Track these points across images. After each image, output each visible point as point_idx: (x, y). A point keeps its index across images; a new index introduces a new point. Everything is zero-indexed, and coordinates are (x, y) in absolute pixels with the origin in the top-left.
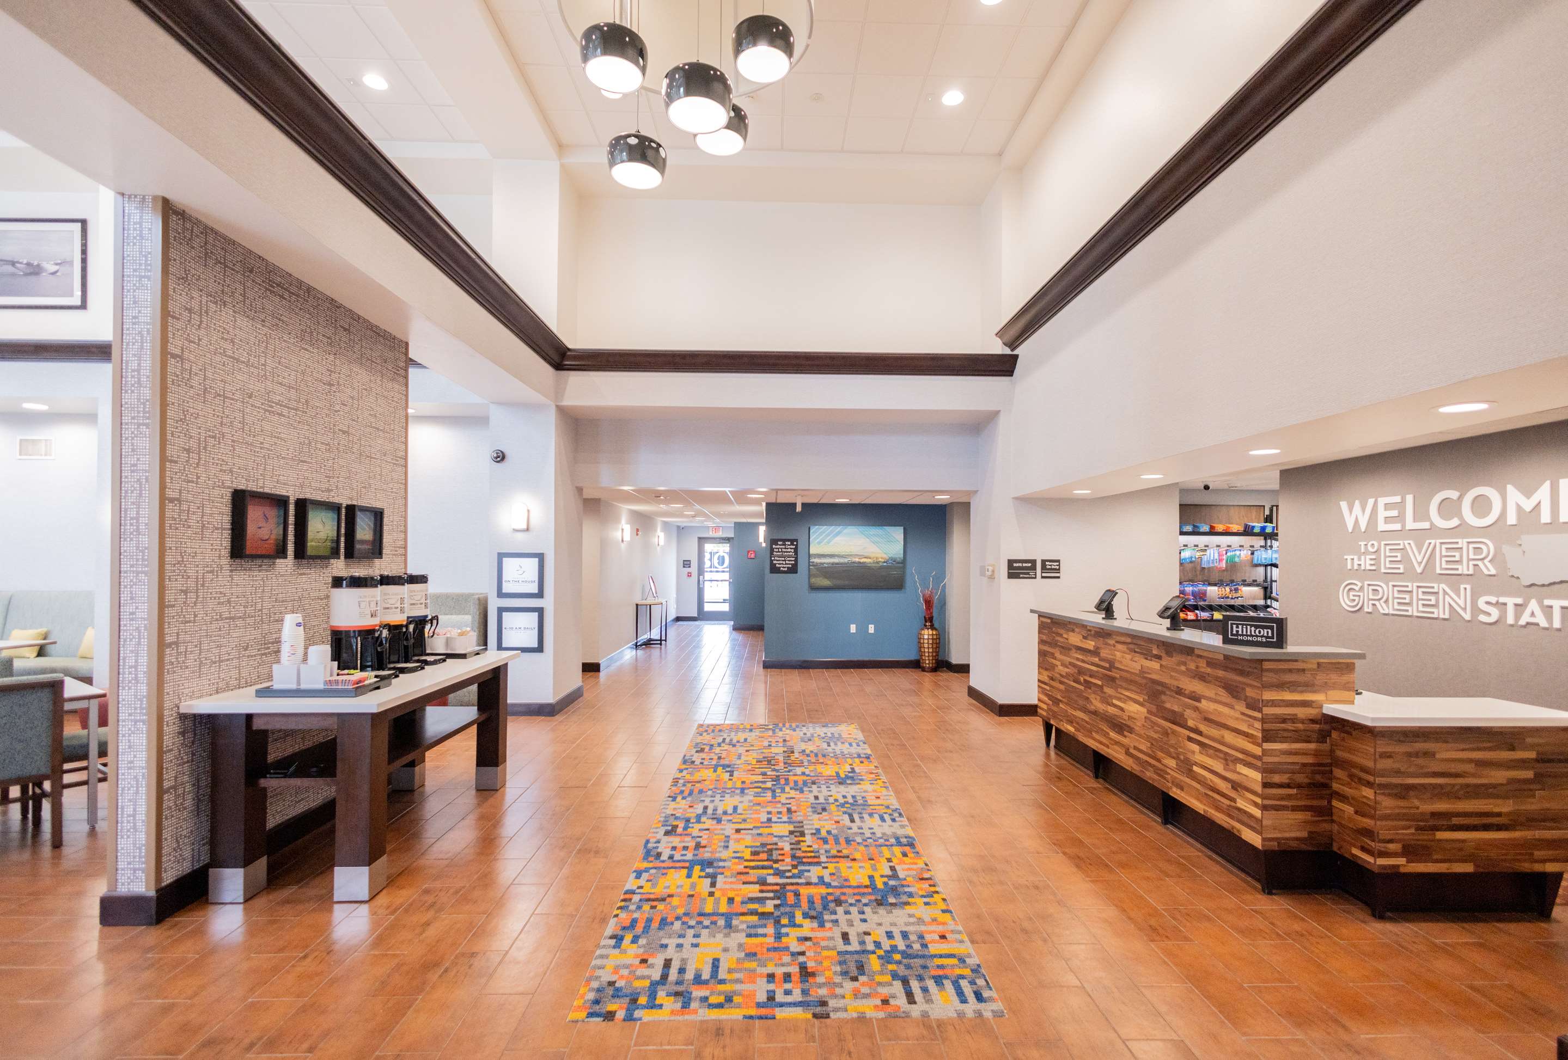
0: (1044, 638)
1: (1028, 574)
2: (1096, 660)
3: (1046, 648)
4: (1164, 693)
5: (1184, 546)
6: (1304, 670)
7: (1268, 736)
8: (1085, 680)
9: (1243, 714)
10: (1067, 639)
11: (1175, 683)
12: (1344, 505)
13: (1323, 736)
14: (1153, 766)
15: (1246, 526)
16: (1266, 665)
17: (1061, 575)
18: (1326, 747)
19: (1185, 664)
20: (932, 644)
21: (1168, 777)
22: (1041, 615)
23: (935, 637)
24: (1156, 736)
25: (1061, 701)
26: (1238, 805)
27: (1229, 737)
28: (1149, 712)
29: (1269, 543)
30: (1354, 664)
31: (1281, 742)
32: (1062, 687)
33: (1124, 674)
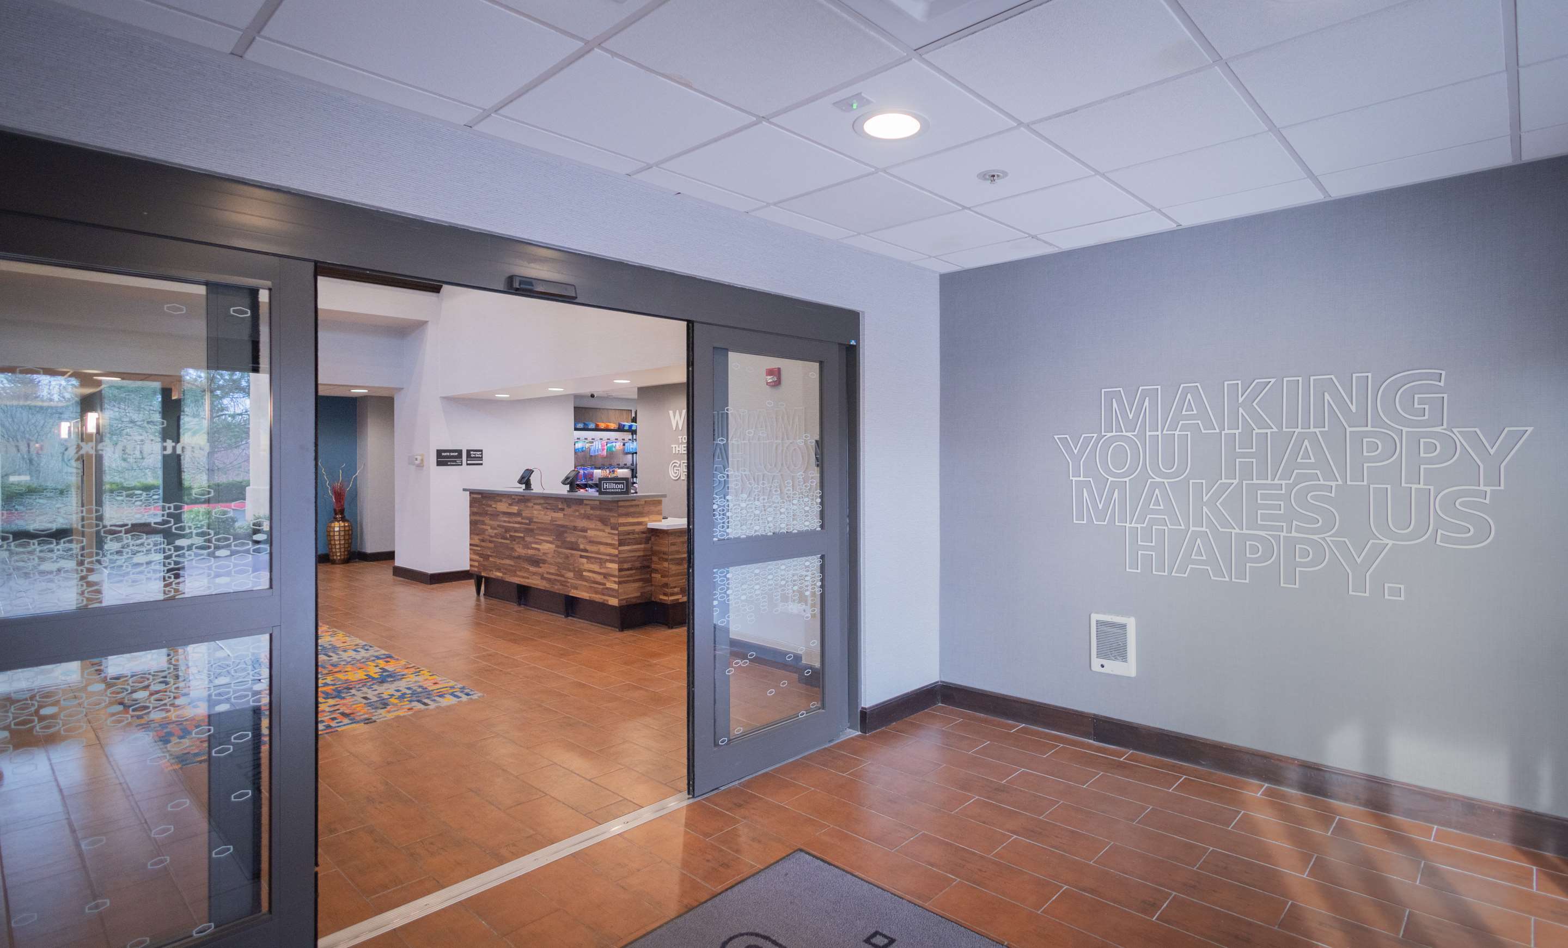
0: (475, 510)
1: (455, 461)
2: (519, 519)
3: (478, 518)
4: (566, 532)
5: (578, 439)
6: (638, 505)
7: (621, 543)
8: (510, 535)
9: (609, 533)
10: (495, 508)
11: (572, 524)
12: (671, 412)
13: (647, 540)
14: (558, 581)
15: (620, 425)
16: (621, 504)
17: (484, 462)
18: (649, 546)
19: (578, 511)
20: (344, 535)
21: (569, 584)
22: (472, 492)
23: (347, 528)
24: (561, 561)
25: (491, 556)
26: (607, 586)
27: (602, 549)
28: (557, 546)
29: (635, 438)
30: (661, 501)
31: (628, 545)
32: (492, 545)
33: (540, 525)
